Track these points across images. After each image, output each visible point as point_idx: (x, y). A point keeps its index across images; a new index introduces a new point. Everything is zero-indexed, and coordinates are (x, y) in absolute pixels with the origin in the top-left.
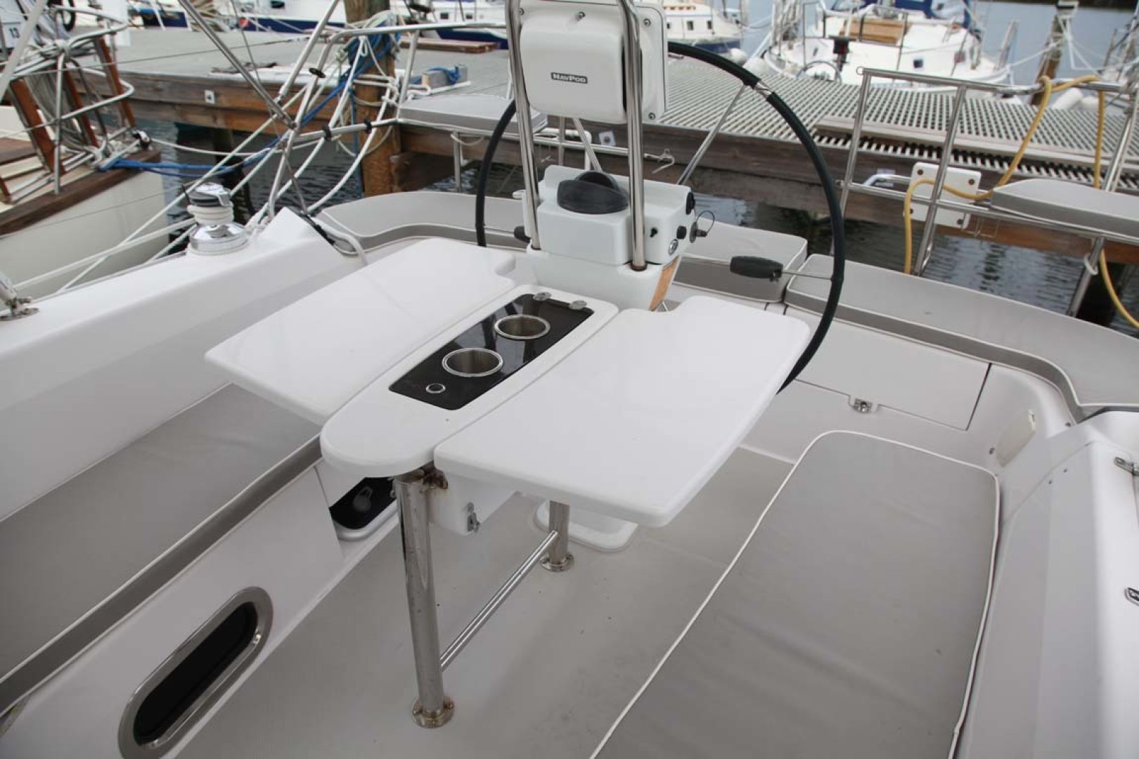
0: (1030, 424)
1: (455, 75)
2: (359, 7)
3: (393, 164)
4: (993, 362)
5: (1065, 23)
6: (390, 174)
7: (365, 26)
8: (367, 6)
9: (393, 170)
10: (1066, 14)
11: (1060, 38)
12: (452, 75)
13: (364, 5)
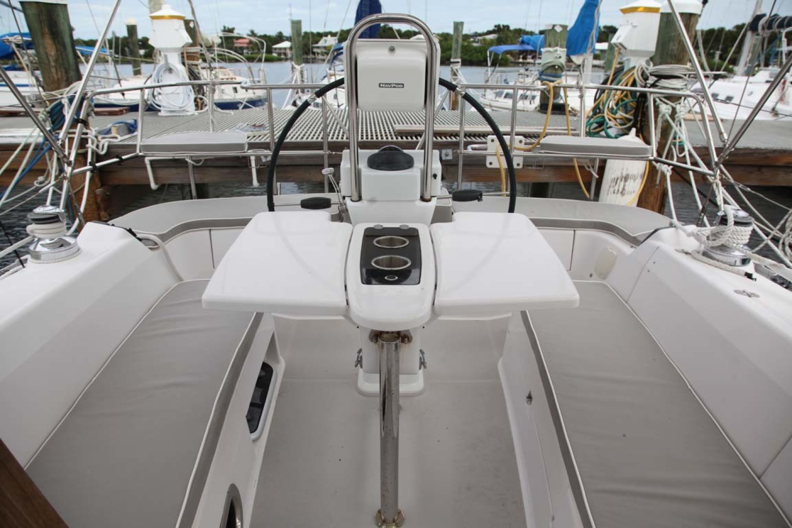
0: (612, 253)
1: (135, 126)
2: (58, 79)
3: (98, 195)
4: (575, 229)
5: (457, 70)
6: (97, 203)
7: (65, 93)
8: (65, 78)
9: (99, 200)
10: (456, 66)
11: (457, 79)
12: (132, 126)
13: (62, 77)
